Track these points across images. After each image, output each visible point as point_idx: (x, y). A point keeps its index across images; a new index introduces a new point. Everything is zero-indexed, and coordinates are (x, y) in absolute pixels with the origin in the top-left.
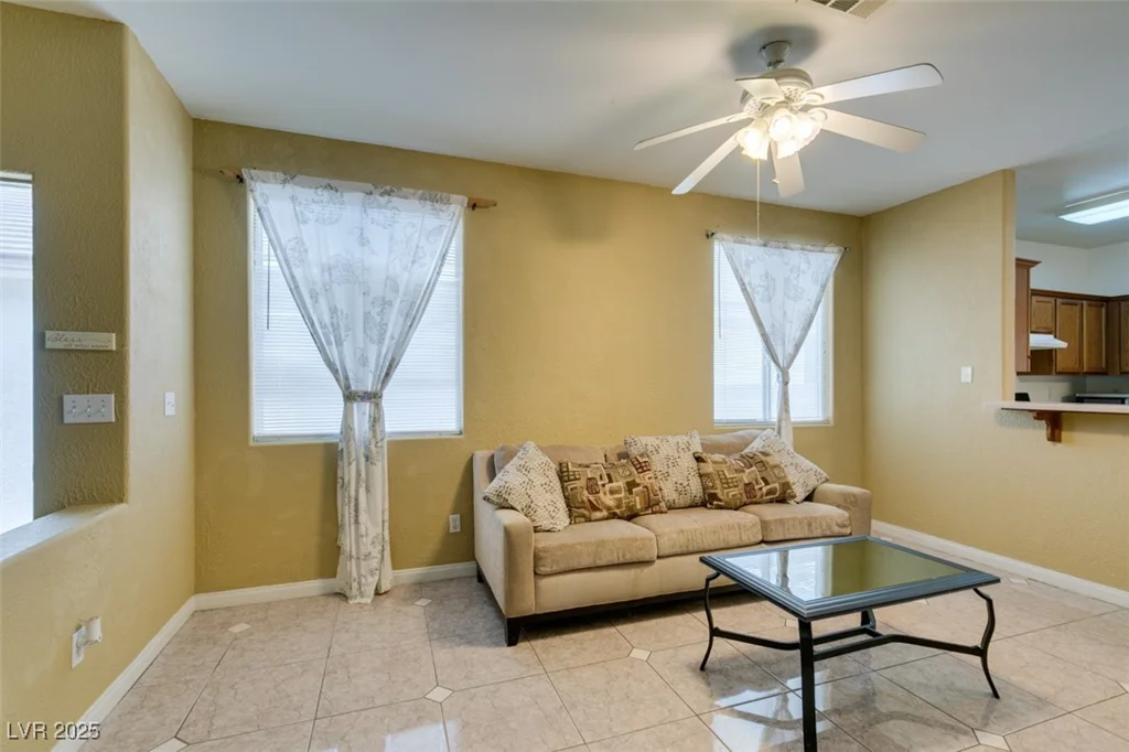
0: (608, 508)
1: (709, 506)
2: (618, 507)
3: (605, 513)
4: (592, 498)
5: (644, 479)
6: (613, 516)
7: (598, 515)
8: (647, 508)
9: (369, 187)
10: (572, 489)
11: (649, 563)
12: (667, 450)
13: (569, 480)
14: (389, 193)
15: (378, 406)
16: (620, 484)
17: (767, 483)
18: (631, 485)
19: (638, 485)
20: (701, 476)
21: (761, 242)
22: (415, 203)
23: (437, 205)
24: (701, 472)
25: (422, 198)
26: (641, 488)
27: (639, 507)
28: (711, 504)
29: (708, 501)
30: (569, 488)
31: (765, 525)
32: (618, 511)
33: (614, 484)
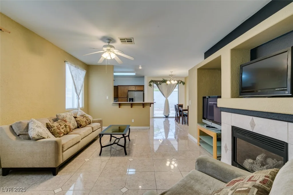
1: (80, 127)
2: (65, 132)
4: (59, 131)
5: (67, 124)
6: (64, 134)
7: (61, 135)
8: (70, 131)
10: (53, 130)
11: (79, 142)
12: (68, 116)
13: (52, 128)
16: (63, 126)
17: (88, 121)
18: (66, 126)
19: (67, 125)
20: (76, 121)
24: (77, 120)
26: (68, 126)
28: (81, 127)
29: (79, 126)
30: (52, 129)
31: (93, 128)
33: (62, 126)
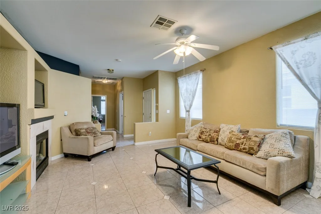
0: (203, 139)
2: (205, 139)
3: (201, 139)
4: (201, 135)
6: (203, 141)
7: (200, 139)
8: (210, 141)
9: (188, 74)
14: (190, 75)
15: (189, 113)
16: (208, 134)
17: (244, 145)
21: (304, 38)
22: (194, 74)
23: (197, 73)
25: (194, 73)
27: (209, 140)
32: (204, 140)
